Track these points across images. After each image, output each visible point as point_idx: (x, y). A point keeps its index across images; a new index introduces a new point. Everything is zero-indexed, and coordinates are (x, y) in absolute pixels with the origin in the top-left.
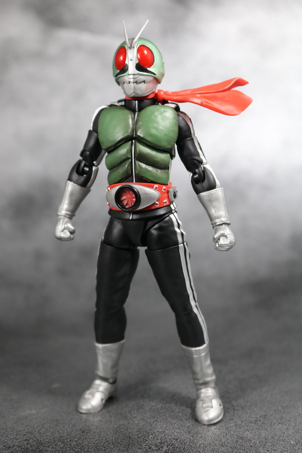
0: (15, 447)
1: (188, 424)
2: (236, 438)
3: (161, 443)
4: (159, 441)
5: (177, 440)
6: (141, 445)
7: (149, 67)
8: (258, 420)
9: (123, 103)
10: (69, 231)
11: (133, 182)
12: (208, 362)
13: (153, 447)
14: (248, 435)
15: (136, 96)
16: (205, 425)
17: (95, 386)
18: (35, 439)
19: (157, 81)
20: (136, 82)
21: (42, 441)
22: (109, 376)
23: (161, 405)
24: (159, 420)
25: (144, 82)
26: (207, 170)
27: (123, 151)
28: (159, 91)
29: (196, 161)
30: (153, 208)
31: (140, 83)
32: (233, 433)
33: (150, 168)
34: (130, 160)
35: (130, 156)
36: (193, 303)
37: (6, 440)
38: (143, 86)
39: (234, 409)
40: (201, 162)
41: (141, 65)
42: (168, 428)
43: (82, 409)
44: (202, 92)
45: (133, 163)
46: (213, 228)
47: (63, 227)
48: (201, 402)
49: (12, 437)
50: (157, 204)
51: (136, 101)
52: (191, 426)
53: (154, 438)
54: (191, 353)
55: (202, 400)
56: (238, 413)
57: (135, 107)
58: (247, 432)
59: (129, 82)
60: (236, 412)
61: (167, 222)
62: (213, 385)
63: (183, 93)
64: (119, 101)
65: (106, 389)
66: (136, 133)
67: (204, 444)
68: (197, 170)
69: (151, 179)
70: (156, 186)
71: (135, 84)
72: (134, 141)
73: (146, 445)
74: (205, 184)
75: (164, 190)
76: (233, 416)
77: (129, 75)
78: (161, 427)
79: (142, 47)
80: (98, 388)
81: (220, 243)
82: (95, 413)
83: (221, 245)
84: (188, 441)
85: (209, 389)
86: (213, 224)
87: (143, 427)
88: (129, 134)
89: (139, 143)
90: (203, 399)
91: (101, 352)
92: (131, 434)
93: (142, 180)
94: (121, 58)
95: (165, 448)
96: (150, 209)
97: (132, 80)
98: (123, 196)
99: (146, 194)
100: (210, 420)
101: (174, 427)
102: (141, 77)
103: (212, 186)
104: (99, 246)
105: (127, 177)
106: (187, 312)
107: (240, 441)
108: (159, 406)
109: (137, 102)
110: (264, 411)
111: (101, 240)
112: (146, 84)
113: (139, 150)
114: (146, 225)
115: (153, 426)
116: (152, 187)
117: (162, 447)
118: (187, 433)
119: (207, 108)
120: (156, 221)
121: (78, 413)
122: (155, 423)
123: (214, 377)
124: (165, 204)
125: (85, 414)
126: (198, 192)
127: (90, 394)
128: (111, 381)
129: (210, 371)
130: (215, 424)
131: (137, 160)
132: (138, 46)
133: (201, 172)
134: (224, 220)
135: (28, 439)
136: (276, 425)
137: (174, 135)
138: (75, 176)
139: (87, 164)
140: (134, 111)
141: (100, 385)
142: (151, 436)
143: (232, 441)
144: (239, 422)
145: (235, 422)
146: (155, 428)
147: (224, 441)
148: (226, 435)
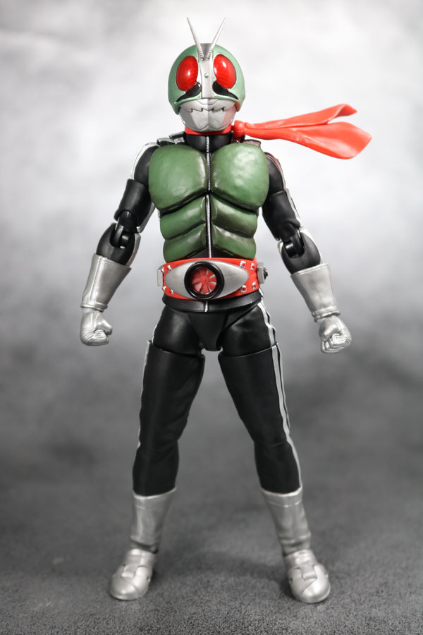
1: (286, 605)
2: (363, 619)
5: (287, 629)
7: (231, 88)
8: (380, 591)
9: (182, 140)
10: (104, 331)
11: (208, 257)
12: (303, 513)
14: (378, 613)
15: (211, 129)
16: (310, 604)
17: (133, 559)
19: (237, 107)
20: (213, 110)
22: (151, 542)
23: (233, 579)
24: (246, 603)
25: (223, 109)
26: (306, 239)
27: (192, 212)
28: (237, 122)
29: (291, 225)
30: (239, 294)
31: (217, 111)
32: (355, 613)
33: (235, 237)
34: (205, 225)
35: (204, 219)
36: (287, 430)
38: (220, 115)
39: (337, 578)
40: (297, 226)
41: (219, 84)
42: (265, 613)
43: (120, 594)
44: (298, 124)
45: (209, 229)
46: (316, 321)
47: (95, 326)
48: (298, 571)
50: (244, 289)
51: (206, 136)
54: (281, 501)
55: (299, 568)
56: (346, 583)
57: (206, 146)
58: (374, 610)
59: (202, 109)
60: (342, 581)
61: (254, 314)
62: (307, 545)
63: (270, 126)
64: (174, 137)
65: (149, 562)
66: (212, 184)
68: (291, 239)
69: (235, 251)
70: (243, 262)
71: (211, 112)
72: (208, 196)
74: (305, 257)
75: (253, 267)
76: (341, 587)
77: (202, 98)
78: (255, 613)
79: (219, 58)
80: (139, 562)
81: (332, 343)
82: (140, 598)
83: (335, 345)
85: (305, 551)
86: (315, 316)
87: (230, 615)
88: (202, 186)
89: (218, 199)
90: (301, 566)
91: (142, 508)
93: (221, 253)
94: (189, 73)
96: (234, 297)
97: (206, 107)
98: (194, 278)
99: (231, 274)
100: (315, 597)
101: (271, 611)
102: (219, 102)
103: (314, 261)
104: (147, 352)
105: (200, 249)
106: (279, 444)
107: (372, 624)
108: (231, 580)
109: (208, 138)
110: (381, 577)
111: (149, 343)
112: (225, 113)
113: (218, 210)
114: (226, 319)
115: (243, 613)
116: (238, 264)
118: (295, 619)
119: (311, 148)
120: (241, 314)
121: (117, 601)
122: (243, 607)
123: (309, 535)
124: (254, 288)
125: (127, 601)
126: (292, 269)
127: (129, 570)
128: (153, 549)
129: (304, 526)
130: (323, 602)
131: (215, 224)
132: (214, 57)
133: (298, 240)
134: (332, 308)
136: (408, 595)
137: (264, 187)
138: (108, 248)
139: (127, 230)
140: (203, 151)
141: (140, 556)
142: (250, 628)
143: (362, 625)
144: (355, 596)
145: (350, 596)
146: (249, 615)
147: (350, 626)
148: (348, 616)
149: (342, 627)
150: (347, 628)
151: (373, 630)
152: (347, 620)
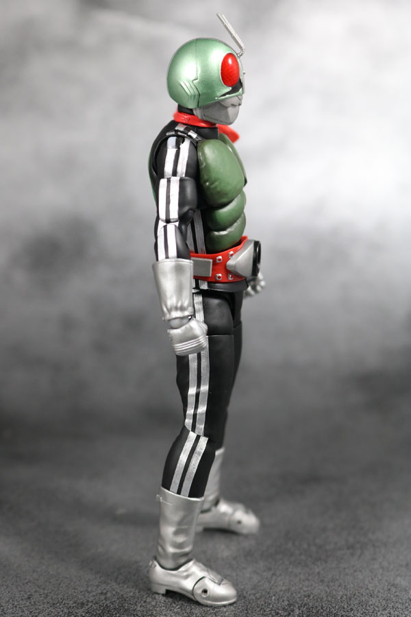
0: (90, 604)
1: (317, 570)
2: (386, 584)
3: (290, 605)
4: (286, 603)
5: (309, 596)
6: (264, 611)
13: (280, 612)
14: (402, 582)
18: (114, 593)
21: (125, 596)
24: (278, 573)
32: (380, 578)
37: (74, 594)
42: (292, 583)
49: (82, 590)
52: (322, 572)
53: (278, 600)
56: (380, 552)
58: (399, 578)
59: (239, 104)
60: (377, 550)
67: (346, 595)
73: (272, 610)
76: (375, 554)
78: (284, 583)
84: (323, 595)
87: (260, 584)
92: (245, 593)
95: (297, 612)
101: (300, 580)
107: (393, 589)
115: (272, 583)
117: (293, 611)
118: (320, 584)
122: (274, 578)
135: (105, 591)
142: (273, 598)
143: (383, 589)
144: (385, 564)
145: (380, 563)
146: (276, 586)
147: (371, 589)
148: (372, 579)
149: (364, 589)
150: (368, 591)
151: (392, 596)
152: (371, 583)
